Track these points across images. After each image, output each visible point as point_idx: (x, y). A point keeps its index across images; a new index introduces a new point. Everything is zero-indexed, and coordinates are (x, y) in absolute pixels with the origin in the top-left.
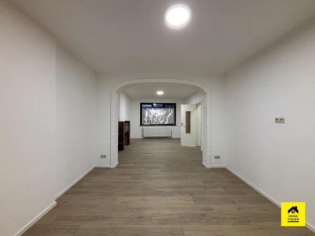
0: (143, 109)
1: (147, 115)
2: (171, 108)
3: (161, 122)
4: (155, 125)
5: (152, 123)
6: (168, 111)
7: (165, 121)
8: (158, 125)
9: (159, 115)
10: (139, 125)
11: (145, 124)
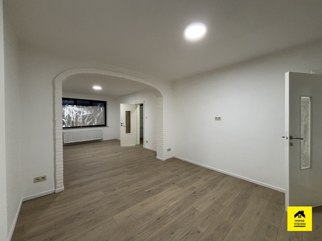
2: (101, 106)
4: (80, 127)
5: (75, 125)
6: (96, 110)
7: (93, 121)
8: (83, 127)
9: (85, 114)
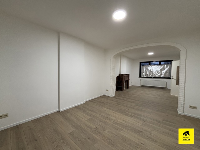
0: (142, 66)
1: (144, 70)
2: (167, 64)
3: (157, 76)
4: (152, 78)
5: (149, 76)
6: (164, 67)
7: (161, 75)
8: (153, 78)
9: (155, 70)
10: (139, 77)
11: (143, 77)
